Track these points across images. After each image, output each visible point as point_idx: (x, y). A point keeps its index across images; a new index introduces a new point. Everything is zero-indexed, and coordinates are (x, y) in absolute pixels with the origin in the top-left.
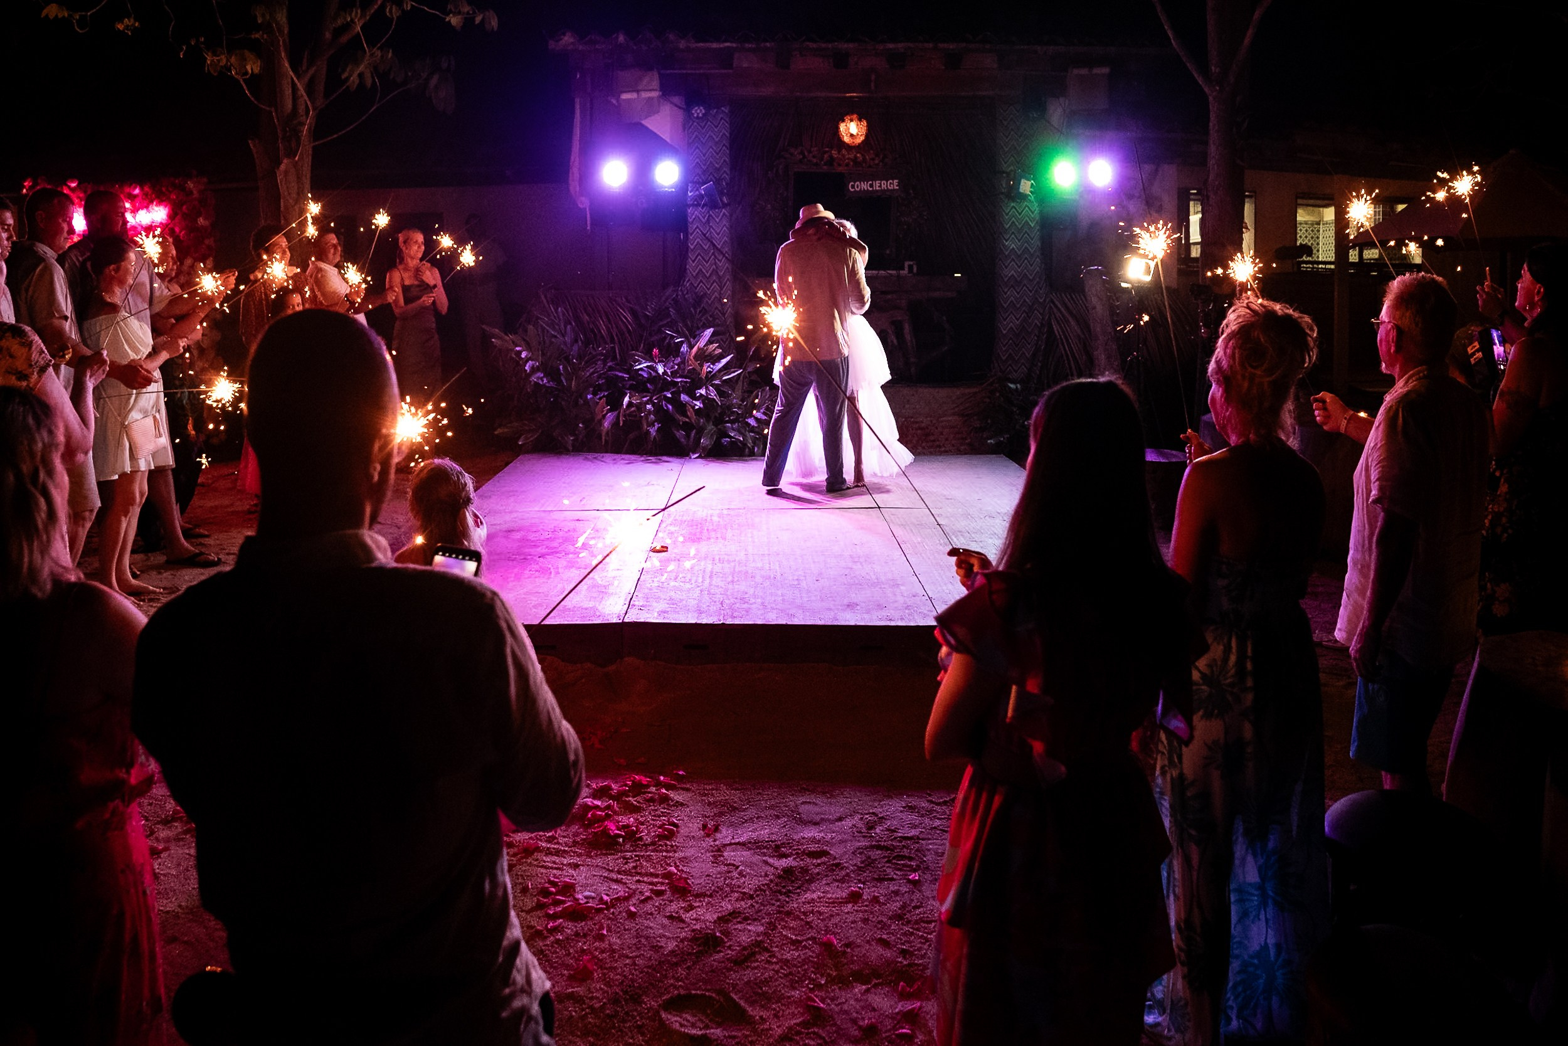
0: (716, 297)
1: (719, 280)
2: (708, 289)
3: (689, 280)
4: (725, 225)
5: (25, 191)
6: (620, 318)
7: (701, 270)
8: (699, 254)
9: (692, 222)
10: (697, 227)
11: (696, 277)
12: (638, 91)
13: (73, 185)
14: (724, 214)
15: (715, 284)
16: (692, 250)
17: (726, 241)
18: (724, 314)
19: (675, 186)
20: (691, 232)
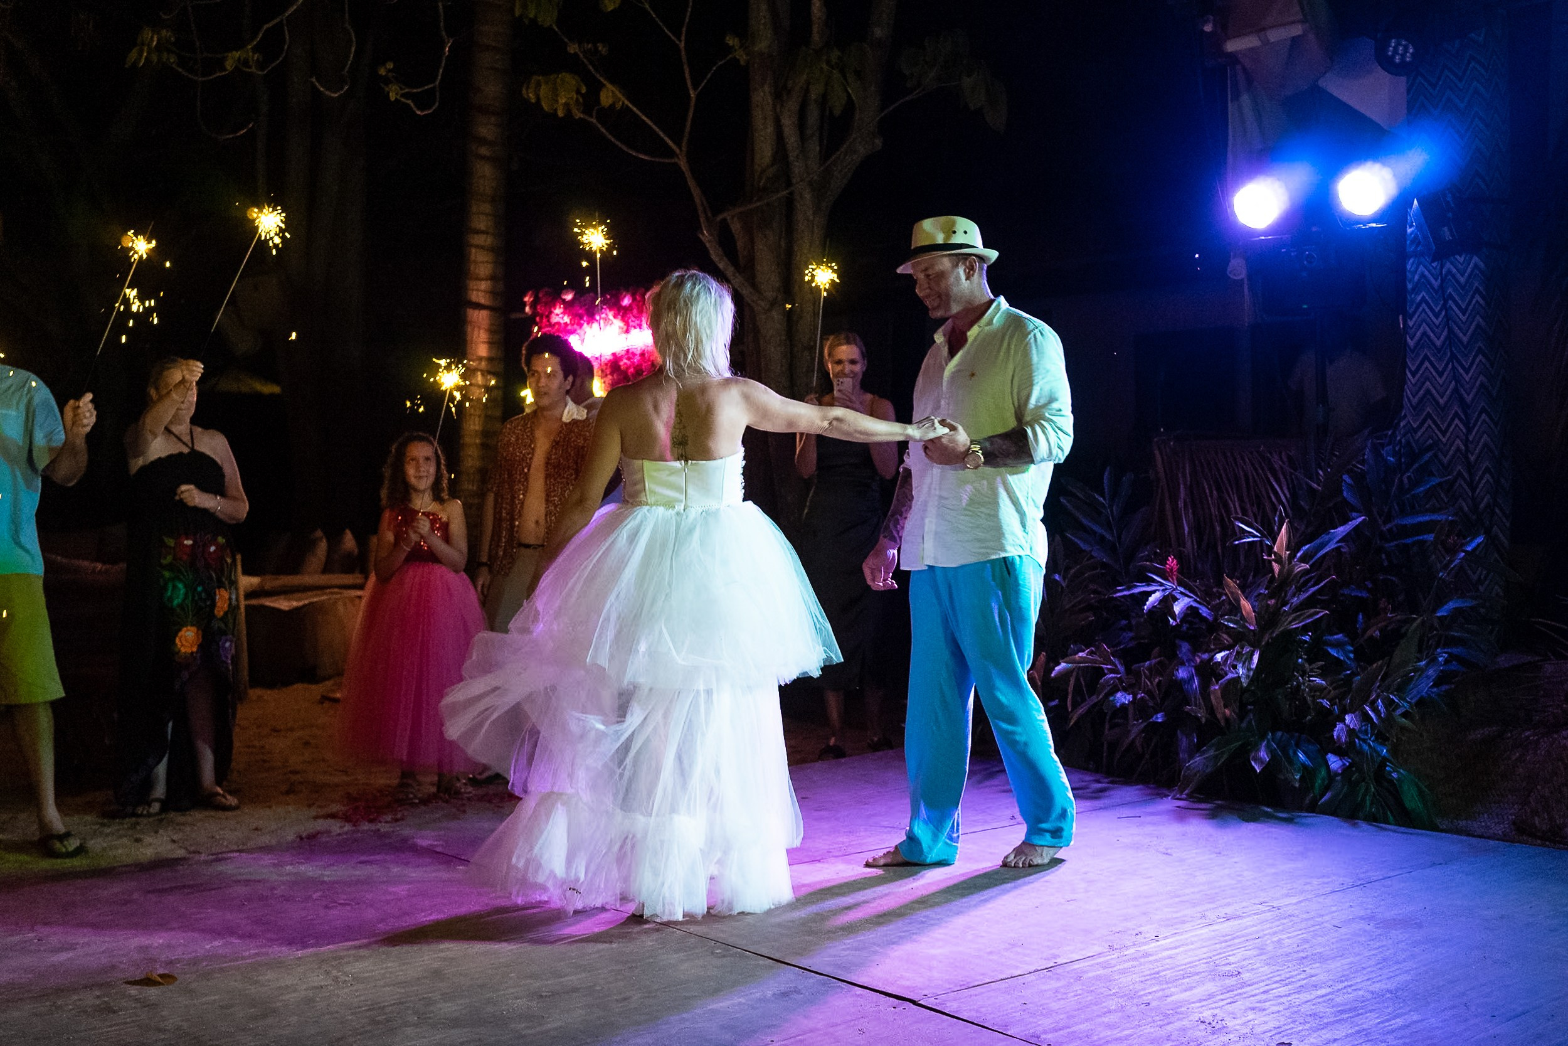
0: (1458, 449)
1: (1466, 414)
2: (1444, 433)
3: (1405, 416)
4: (1477, 290)
5: (527, 309)
6: (1270, 498)
7: (1428, 392)
8: (1426, 358)
9: (1413, 289)
10: (1423, 300)
11: (1417, 408)
12: (1261, 30)
13: (569, 297)
14: (1476, 266)
15: (1457, 421)
16: (1412, 351)
17: (1478, 326)
18: (1473, 489)
19: (1378, 218)
20: (1411, 311)
